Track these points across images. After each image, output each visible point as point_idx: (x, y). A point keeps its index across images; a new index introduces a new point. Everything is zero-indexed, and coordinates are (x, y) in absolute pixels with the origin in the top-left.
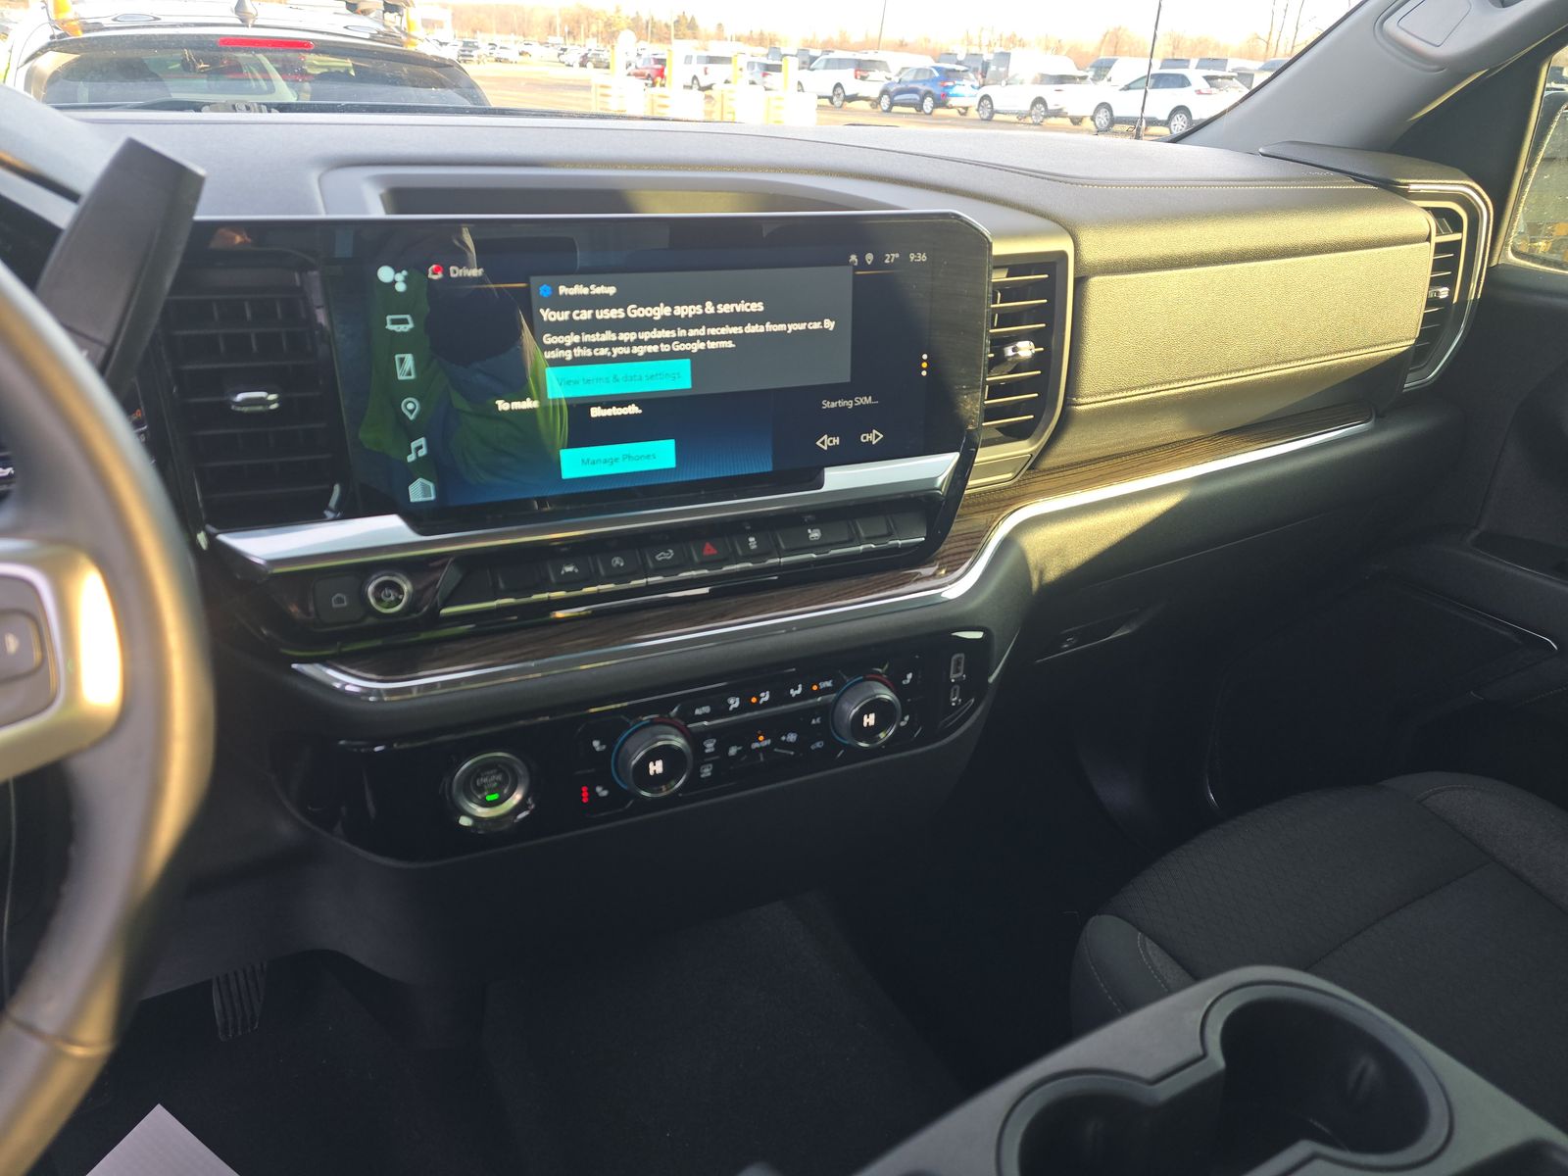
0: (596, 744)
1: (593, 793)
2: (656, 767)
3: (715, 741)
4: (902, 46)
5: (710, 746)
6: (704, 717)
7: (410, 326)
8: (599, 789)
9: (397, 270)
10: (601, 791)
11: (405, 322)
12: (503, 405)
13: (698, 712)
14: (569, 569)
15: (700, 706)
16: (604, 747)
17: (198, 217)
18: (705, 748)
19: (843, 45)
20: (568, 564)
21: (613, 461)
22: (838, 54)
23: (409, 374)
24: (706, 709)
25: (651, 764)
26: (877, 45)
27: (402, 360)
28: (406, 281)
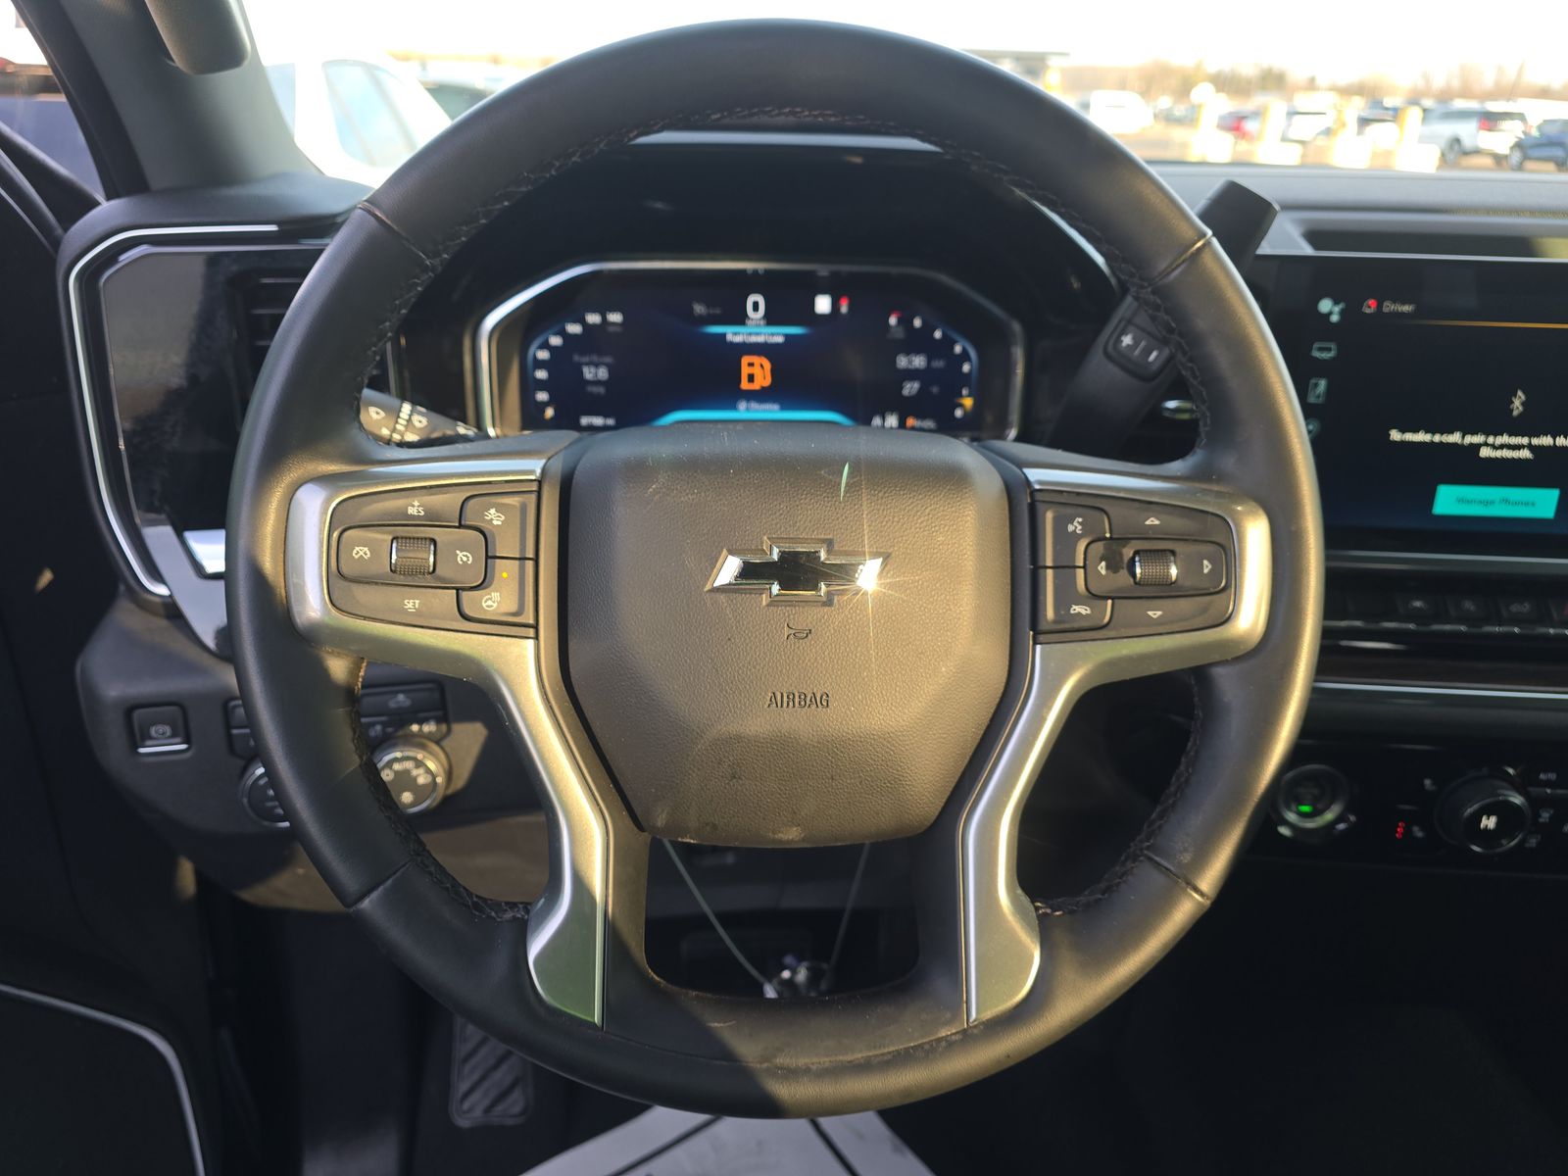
0: (1428, 782)
1: (1408, 831)
2: (1489, 822)
3: (1552, 812)
4: (1544, 93)
5: (1545, 816)
6: (1548, 784)
7: (1331, 354)
8: (1416, 829)
9: (1336, 302)
10: (1418, 833)
11: (1329, 350)
12: (1395, 435)
13: (1542, 776)
14: (1418, 604)
15: (1546, 771)
16: (1434, 788)
17: (1260, 251)
18: (1540, 816)
19: (1466, 93)
20: (1418, 599)
21: (1487, 503)
22: (1460, 104)
23: (1318, 397)
24: (1552, 776)
25: (1484, 818)
26: (1510, 92)
27: (1316, 385)
28: (1342, 313)
